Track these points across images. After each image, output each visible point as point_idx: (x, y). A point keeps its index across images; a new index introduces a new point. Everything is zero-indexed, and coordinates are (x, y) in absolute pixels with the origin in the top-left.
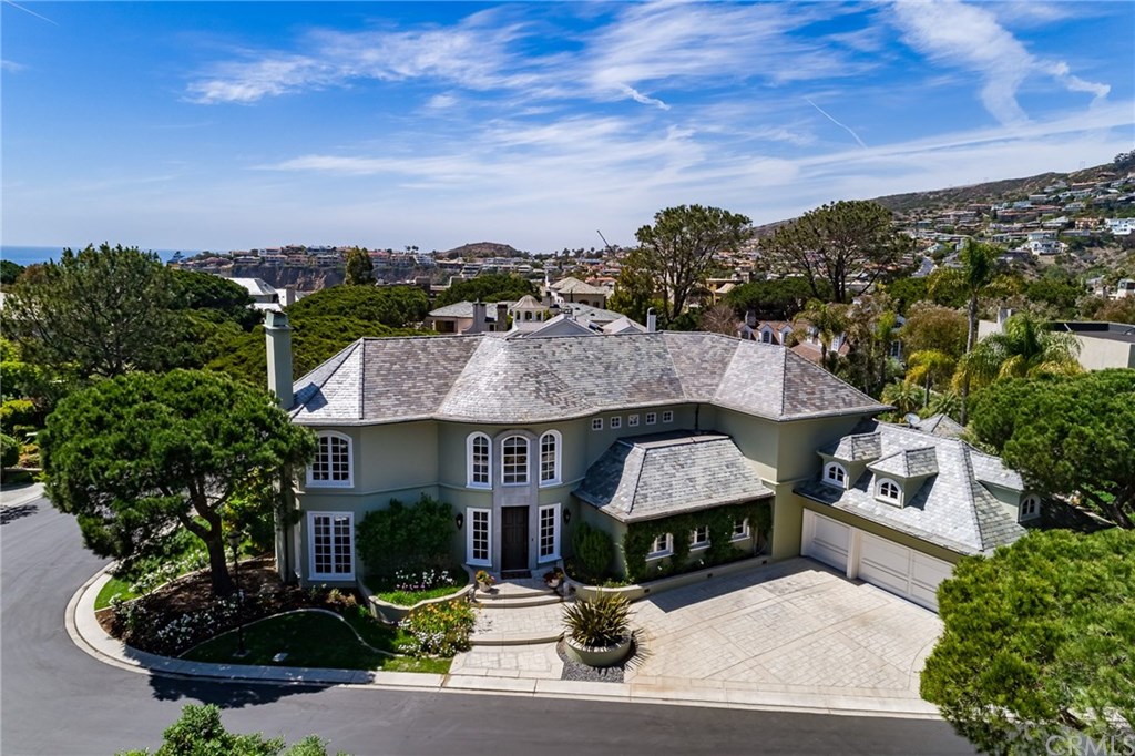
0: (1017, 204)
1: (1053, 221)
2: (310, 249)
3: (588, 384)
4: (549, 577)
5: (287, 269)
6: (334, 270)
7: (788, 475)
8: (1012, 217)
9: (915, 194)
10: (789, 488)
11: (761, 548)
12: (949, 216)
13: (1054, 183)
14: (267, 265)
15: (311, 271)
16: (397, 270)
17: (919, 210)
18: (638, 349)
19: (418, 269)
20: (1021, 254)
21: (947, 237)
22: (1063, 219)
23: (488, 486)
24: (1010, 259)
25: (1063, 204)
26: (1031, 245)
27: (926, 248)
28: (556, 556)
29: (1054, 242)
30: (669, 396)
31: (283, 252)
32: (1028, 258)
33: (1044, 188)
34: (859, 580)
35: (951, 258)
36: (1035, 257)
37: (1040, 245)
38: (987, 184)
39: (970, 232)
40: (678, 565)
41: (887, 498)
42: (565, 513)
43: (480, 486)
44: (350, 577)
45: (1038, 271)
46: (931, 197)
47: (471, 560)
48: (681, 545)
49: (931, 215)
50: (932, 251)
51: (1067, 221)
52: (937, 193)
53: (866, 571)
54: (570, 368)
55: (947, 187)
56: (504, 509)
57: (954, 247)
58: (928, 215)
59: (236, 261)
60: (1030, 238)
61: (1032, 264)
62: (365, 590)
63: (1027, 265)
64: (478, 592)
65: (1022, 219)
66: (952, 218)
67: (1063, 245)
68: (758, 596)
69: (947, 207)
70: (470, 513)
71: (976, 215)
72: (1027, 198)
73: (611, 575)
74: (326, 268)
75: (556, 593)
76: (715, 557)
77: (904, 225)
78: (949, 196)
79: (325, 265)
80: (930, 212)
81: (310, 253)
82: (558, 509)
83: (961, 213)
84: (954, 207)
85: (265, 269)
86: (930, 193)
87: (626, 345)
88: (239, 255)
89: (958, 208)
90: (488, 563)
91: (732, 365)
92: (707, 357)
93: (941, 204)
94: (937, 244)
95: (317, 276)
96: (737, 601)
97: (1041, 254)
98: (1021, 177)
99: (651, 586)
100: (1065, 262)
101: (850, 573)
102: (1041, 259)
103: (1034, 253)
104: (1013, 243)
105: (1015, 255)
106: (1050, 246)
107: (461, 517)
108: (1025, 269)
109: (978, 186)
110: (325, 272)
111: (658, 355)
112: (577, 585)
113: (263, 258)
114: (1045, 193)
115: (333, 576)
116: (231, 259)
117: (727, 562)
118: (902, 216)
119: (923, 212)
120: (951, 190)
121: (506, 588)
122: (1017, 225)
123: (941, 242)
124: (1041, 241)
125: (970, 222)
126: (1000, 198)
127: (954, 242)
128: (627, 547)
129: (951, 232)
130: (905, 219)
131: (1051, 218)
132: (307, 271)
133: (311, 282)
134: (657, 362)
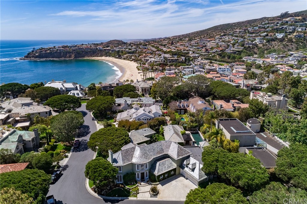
0: (255, 28)
1: (263, 34)
2: (69, 46)
3: (151, 153)
4: (147, 182)
5: (64, 52)
6: (77, 52)
7: (178, 165)
8: (253, 32)
9: (229, 24)
10: (178, 167)
11: (175, 174)
12: (237, 31)
13: (265, 21)
14: (59, 51)
15: (71, 53)
16: (93, 51)
17: (230, 29)
18: (158, 145)
19: (99, 51)
20: (254, 44)
21: (236, 38)
22: (265, 34)
23: (139, 170)
24: (251, 45)
25: (266, 29)
26: (257, 41)
27: (231, 42)
28: (148, 177)
29: (262, 40)
30: (162, 153)
31: (62, 47)
32: (256, 45)
33: (262, 23)
34: (187, 179)
35: (236, 45)
36: (258, 45)
37: (259, 41)
38: (248, 20)
39: (242, 37)
40: (164, 179)
41: (190, 170)
42: (149, 172)
43: (138, 170)
44: (122, 182)
45: (258, 48)
46: (233, 25)
47: (137, 179)
48: (164, 176)
49: (233, 31)
50: (232, 43)
51: (266, 34)
52: (235, 23)
53: (188, 178)
54: (149, 151)
55: (238, 21)
56: (141, 173)
57: (238, 41)
58: (232, 31)
59: (50, 50)
60: (257, 39)
61: (257, 46)
62: (125, 185)
63: (255, 47)
64: (139, 184)
65: (255, 33)
66: (238, 32)
67: (265, 41)
68: (174, 182)
69: (237, 29)
70: (137, 173)
71: (244, 31)
72: (257, 26)
73: (155, 181)
74: (74, 52)
75: (148, 184)
76: (168, 177)
77: (226, 34)
78: (238, 24)
79: (74, 51)
80: (233, 30)
81: (70, 47)
82: (148, 172)
83: (240, 30)
84: (239, 28)
85: (58, 52)
86: (233, 23)
87: (156, 145)
88: (51, 49)
89: (240, 29)
90: (139, 179)
91: (171, 146)
92: (168, 145)
93: (236, 28)
94: (233, 41)
95: (72, 54)
96: (171, 184)
97: (259, 44)
98: (257, 18)
99: (160, 182)
100: (265, 46)
101: (186, 178)
102: (259, 45)
103: (258, 43)
104: (252, 40)
105: (252, 44)
106: (261, 41)
107: (135, 174)
108: (255, 48)
109: (246, 21)
110: (74, 53)
111: (161, 145)
112: (151, 183)
113: (57, 49)
114: (262, 24)
115: (120, 182)
116: (49, 50)
117: (170, 177)
118: (225, 31)
119: (231, 30)
120: (239, 22)
121: (142, 183)
122: (254, 35)
123: (234, 40)
124: (259, 40)
125: (242, 34)
126: (251, 26)
127: (238, 40)
128: (157, 178)
129: (237, 37)
130: (226, 32)
131: (262, 33)
132: (69, 52)
133: (71, 56)
134: (160, 147)
